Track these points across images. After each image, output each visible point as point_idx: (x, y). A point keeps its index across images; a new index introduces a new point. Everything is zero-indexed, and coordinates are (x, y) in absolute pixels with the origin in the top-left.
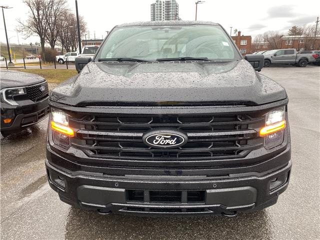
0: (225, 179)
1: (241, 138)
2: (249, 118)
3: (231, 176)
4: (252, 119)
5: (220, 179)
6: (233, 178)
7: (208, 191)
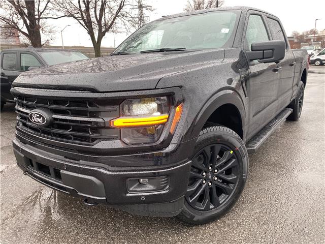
0: (76, 163)
1: (89, 125)
2: (96, 106)
3: (81, 162)
4: (100, 107)
5: (71, 162)
6: (82, 164)
7: (61, 171)
